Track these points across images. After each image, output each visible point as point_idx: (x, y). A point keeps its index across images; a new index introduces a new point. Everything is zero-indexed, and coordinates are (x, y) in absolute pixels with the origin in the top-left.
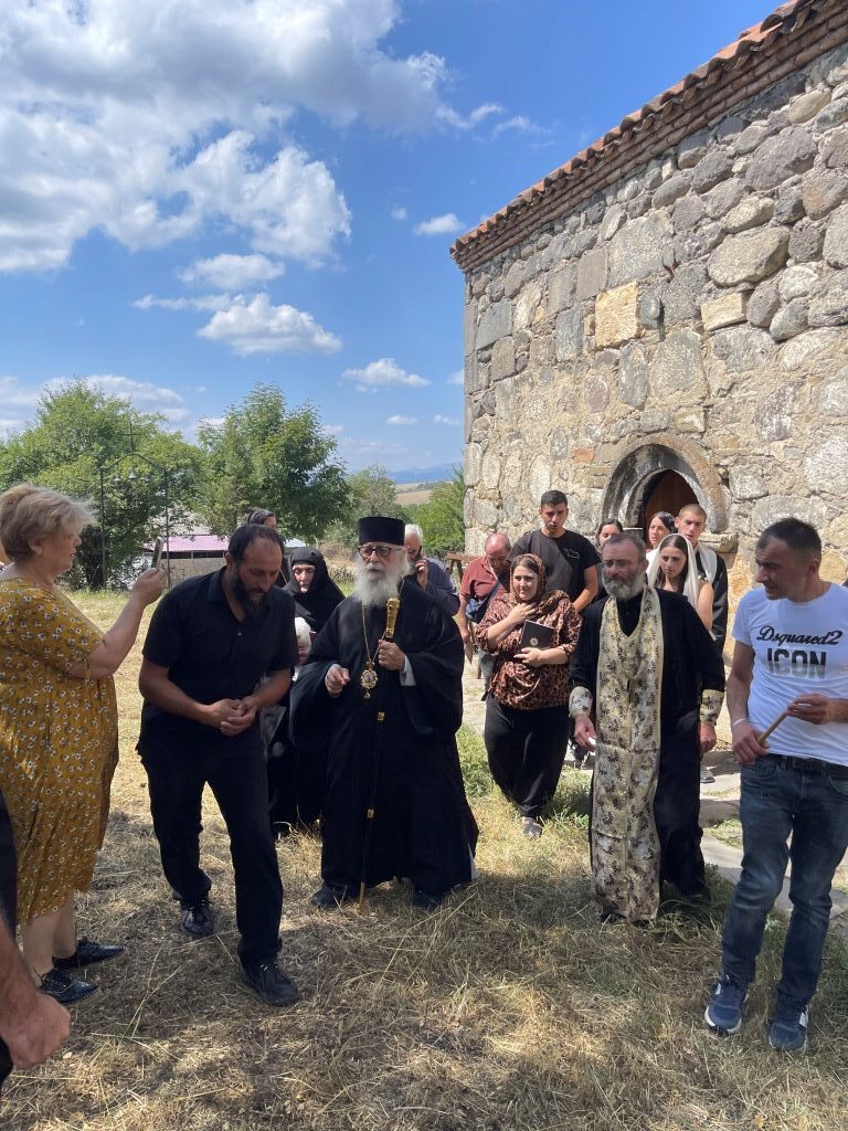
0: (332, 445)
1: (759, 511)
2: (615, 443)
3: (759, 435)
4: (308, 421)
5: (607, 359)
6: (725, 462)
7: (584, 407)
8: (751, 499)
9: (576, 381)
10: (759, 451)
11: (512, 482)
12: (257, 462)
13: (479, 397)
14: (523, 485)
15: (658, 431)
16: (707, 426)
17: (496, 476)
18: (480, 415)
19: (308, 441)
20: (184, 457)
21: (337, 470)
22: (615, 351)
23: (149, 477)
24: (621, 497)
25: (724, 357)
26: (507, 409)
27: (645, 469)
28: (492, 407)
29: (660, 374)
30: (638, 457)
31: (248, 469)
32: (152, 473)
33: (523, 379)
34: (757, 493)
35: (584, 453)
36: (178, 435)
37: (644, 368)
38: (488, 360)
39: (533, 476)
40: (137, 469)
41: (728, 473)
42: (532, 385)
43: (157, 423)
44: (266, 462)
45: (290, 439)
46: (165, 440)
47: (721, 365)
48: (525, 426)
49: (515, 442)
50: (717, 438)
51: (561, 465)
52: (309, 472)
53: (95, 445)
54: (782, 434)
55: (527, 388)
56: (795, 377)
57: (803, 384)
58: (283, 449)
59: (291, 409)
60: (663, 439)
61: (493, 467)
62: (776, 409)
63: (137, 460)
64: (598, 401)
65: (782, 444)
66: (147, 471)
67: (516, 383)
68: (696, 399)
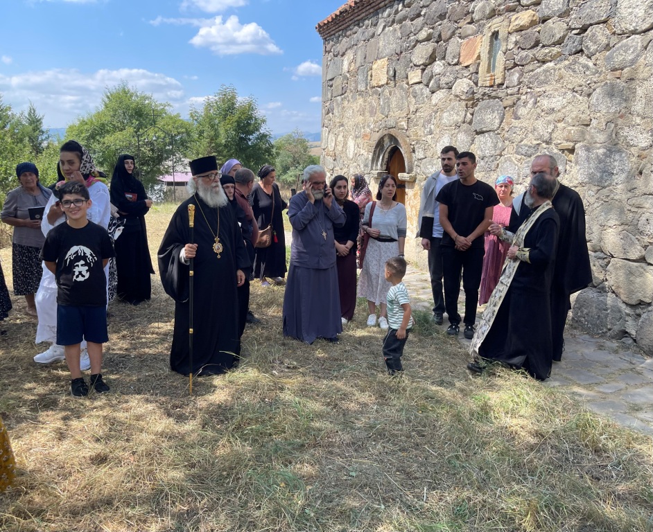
0: (264, 121)
1: (423, 164)
2: (378, 132)
3: (424, 132)
4: (251, 107)
5: (376, 92)
6: (413, 143)
7: (367, 114)
8: (421, 159)
9: (365, 101)
10: (424, 139)
11: (340, 148)
12: (222, 131)
13: (327, 104)
14: (344, 149)
15: (393, 128)
16: (408, 126)
17: (333, 145)
18: (328, 113)
19: (251, 118)
20: (182, 127)
21: (267, 135)
22: (379, 89)
23: (163, 139)
24: (379, 157)
25: (415, 97)
26: (339, 112)
27: (387, 144)
28: (333, 110)
29: (394, 102)
30: (385, 139)
31: (217, 136)
32: (165, 137)
33: (345, 98)
34: (423, 157)
35: (367, 136)
36: (178, 115)
37: (389, 99)
38: (331, 86)
39: (348, 146)
40: (157, 135)
41: (414, 148)
42: (349, 101)
43: (166, 108)
44: (226, 131)
45: (240, 118)
46: (171, 118)
47: (413, 100)
48: (345, 121)
49: (341, 128)
50: (410, 132)
51: (359, 140)
52: (251, 137)
53: (134, 121)
54: (431, 133)
55: (347, 102)
56: (435, 108)
57: (437, 112)
58: (236, 123)
59: (241, 100)
60: (392, 132)
61: (332, 140)
62: (429, 122)
63: (156, 129)
64: (372, 113)
65: (430, 136)
66: (162, 136)
67: (342, 99)
68: (405, 115)
